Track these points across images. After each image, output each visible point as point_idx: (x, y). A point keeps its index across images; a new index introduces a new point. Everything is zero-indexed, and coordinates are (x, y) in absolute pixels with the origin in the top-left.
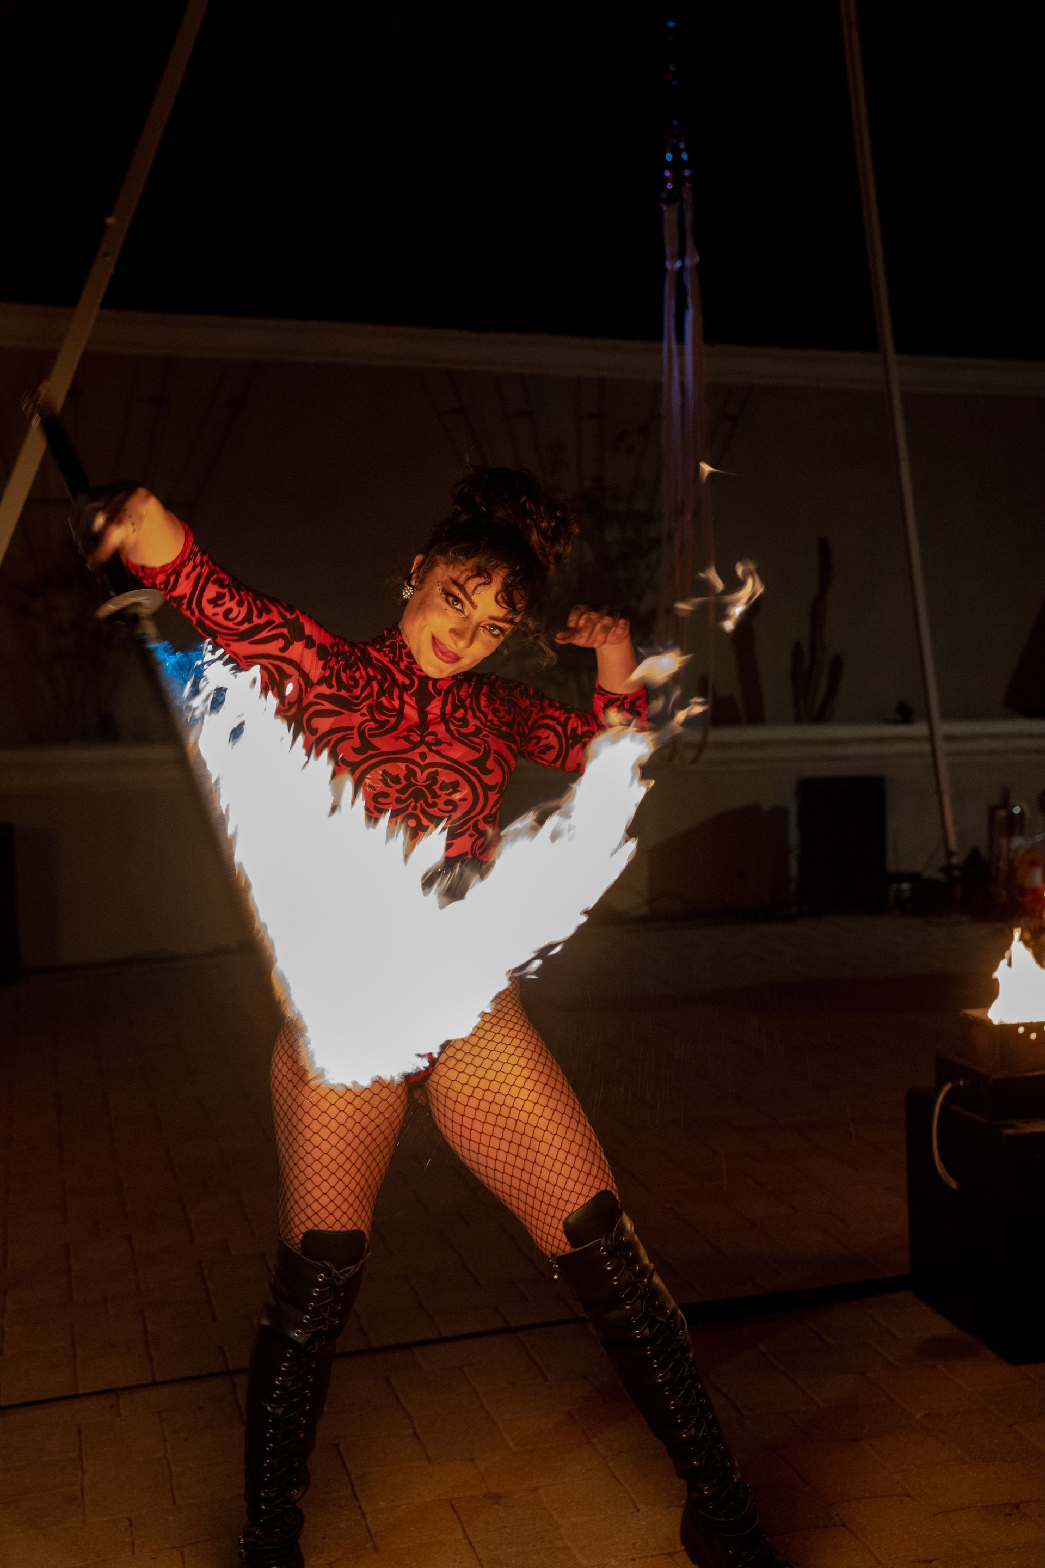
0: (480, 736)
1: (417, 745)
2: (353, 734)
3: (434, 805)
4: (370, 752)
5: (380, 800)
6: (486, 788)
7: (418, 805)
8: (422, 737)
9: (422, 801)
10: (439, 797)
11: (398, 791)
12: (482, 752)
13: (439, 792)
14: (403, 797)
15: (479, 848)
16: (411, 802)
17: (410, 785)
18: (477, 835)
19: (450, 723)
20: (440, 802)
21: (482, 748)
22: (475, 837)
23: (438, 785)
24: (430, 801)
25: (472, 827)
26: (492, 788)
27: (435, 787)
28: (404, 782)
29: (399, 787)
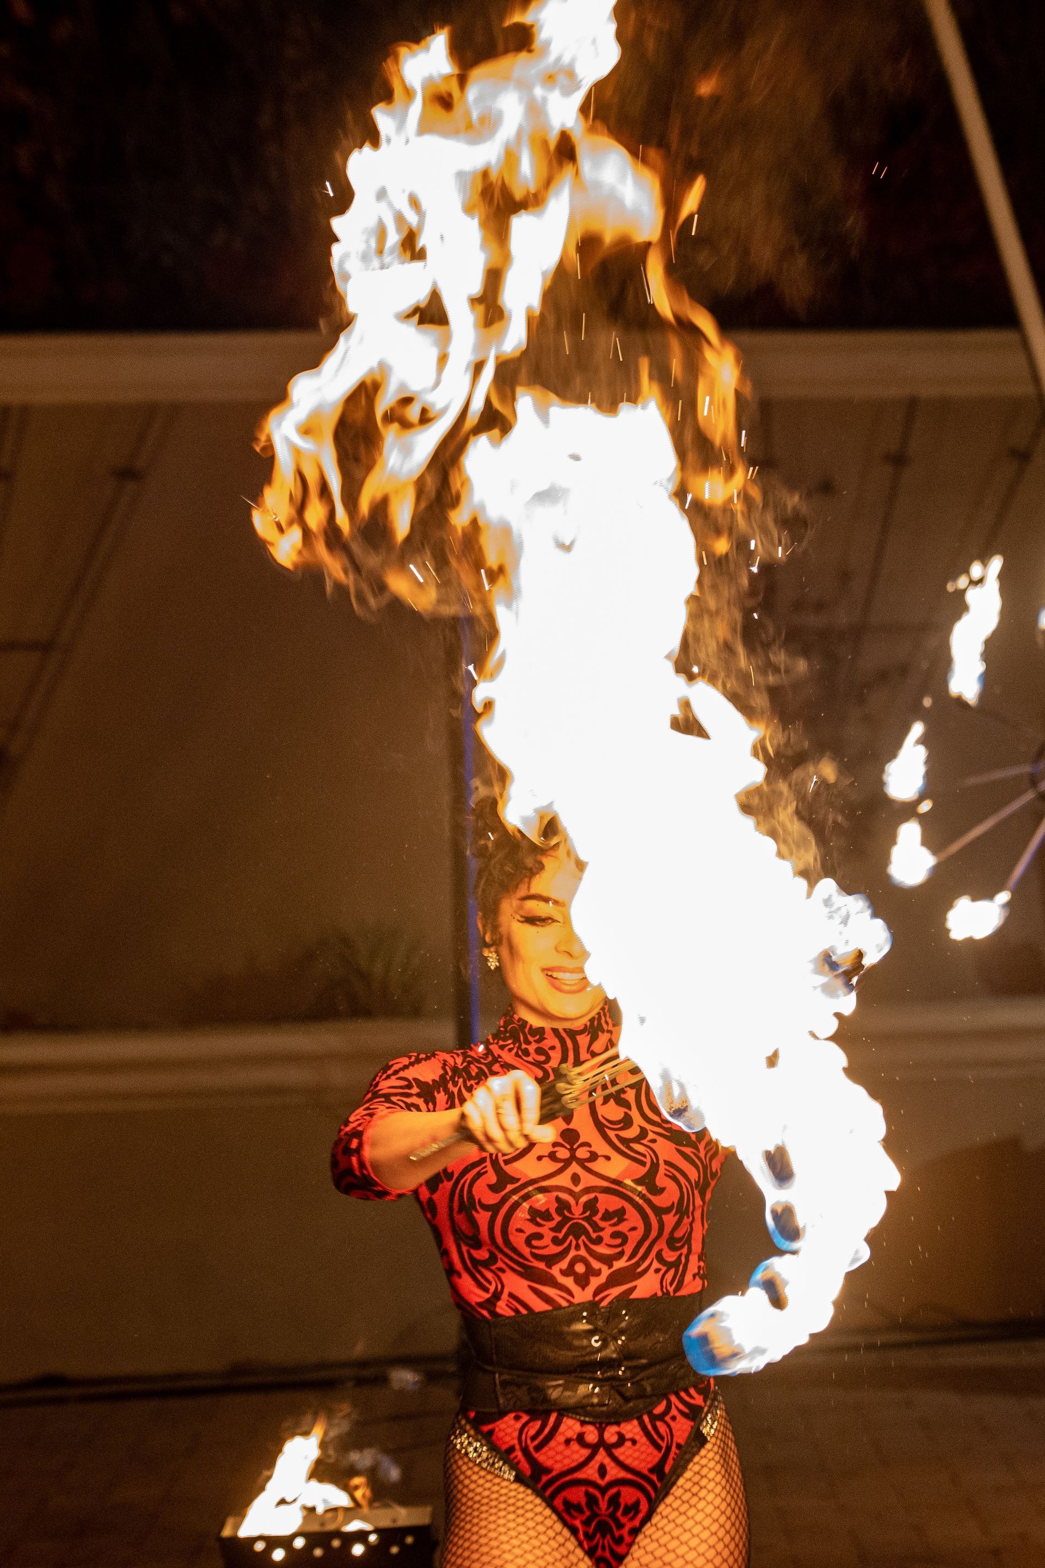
0: (644, 1142)
1: (567, 1163)
2: (485, 1167)
3: (599, 1241)
4: (510, 1187)
5: (535, 1243)
6: (659, 1211)
7: (580, 1242)
8: (572, 1151)
9: (583, 1237)
10: (603, 1229)
11: (552, 1229)
12: (648, 1165)
13: (602, 1224)
14: (561, 1236)
15: (671, 1284)
16: (571, 1241)
17: (566, 1220)
18: (664, 1269)
19: (606, 1129)
20: (606, 1235)
21: (648, 1160)
22: (662, 1272)
23: (600, 1215)
24: (594, 1235)
25: (655, 1258)
26: (668, 1210)
27: (597, 1218)
28: (558, 1219)
29: (552, 1224)
